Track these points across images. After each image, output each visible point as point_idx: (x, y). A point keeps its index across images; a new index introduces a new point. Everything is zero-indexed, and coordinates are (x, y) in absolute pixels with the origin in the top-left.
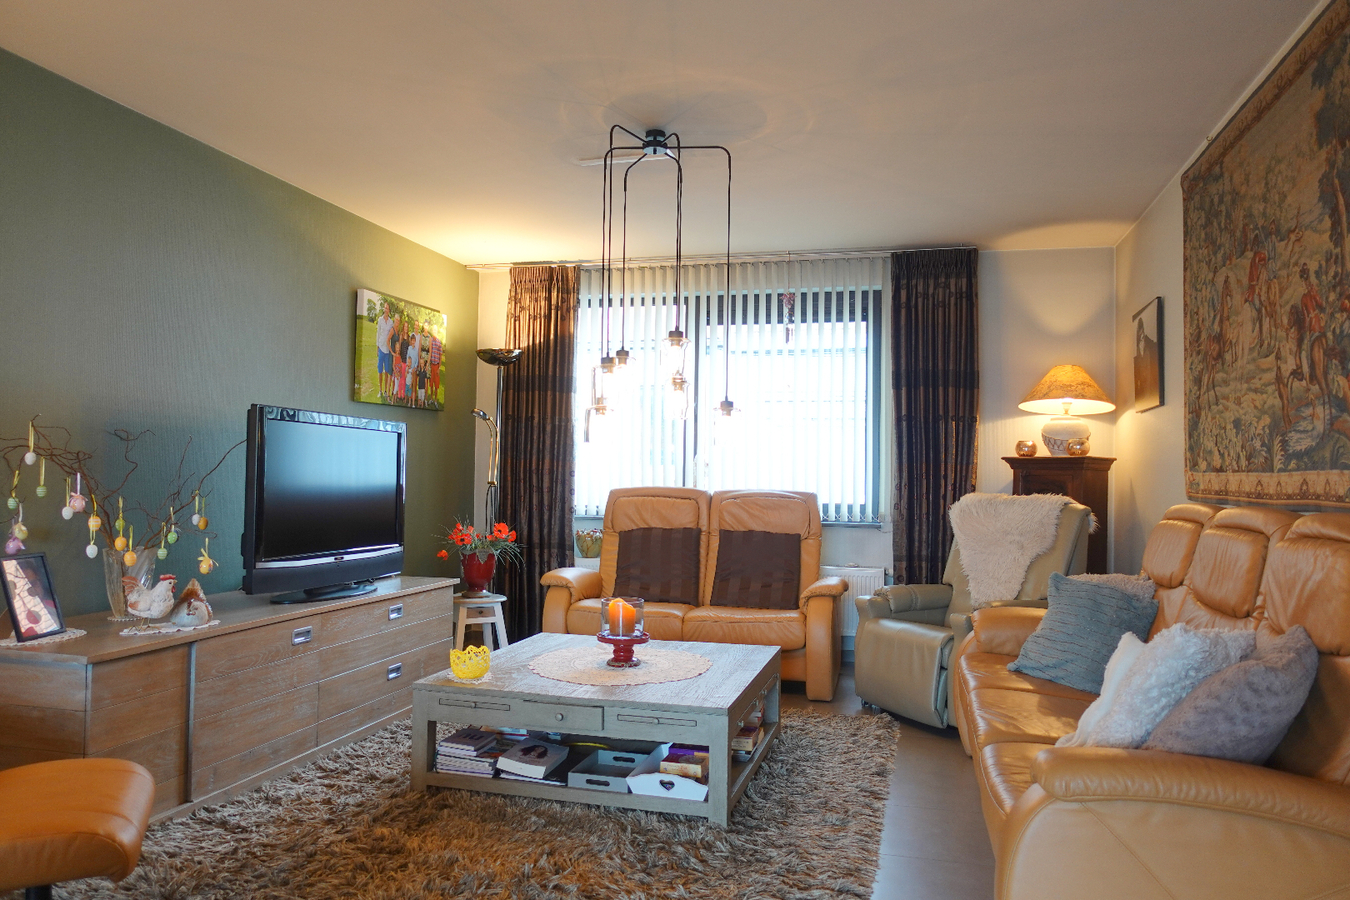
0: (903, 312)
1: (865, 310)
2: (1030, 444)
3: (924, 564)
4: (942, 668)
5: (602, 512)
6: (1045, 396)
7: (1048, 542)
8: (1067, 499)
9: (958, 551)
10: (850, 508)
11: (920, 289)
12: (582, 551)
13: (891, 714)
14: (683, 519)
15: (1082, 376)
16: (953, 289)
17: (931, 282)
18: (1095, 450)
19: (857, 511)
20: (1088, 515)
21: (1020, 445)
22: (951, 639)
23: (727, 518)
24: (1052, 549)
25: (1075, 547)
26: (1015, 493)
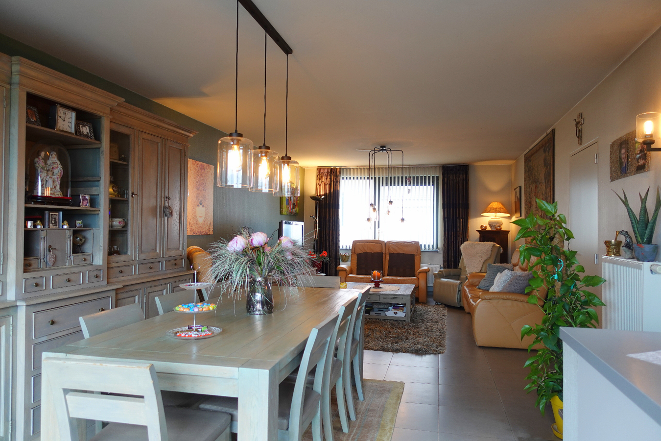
0: (446, 185)
1: (433, 182)
2: (485, 226)
3: (452, 263)
4: (459, 291)
5: (351, 248)
6: (489, 212)
7: (489, 256)
8: (494, 243)
9: (463, 259)
10: (429, 246)
11: (451, 177)
12: (342, 260)
13: (444, 305)
14: (378, 250)
15: (500, 206)
16: (461, 178)
17: (454, 175)
18: (504, 228)
19: (431, 247)
20: (500, 248)
21: (482, 226)
22: (462, 283)
23: (391, 249)
24: (490, 258)
25: (496, 257)
26: (480, 241)
